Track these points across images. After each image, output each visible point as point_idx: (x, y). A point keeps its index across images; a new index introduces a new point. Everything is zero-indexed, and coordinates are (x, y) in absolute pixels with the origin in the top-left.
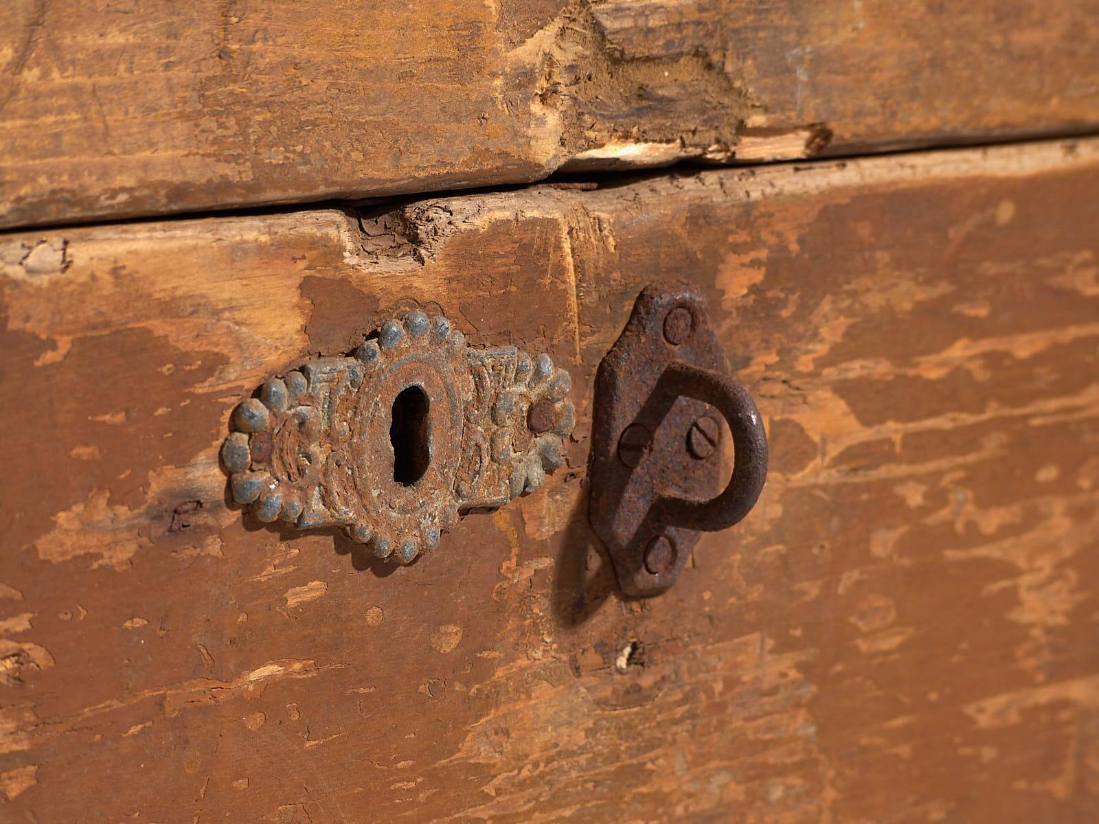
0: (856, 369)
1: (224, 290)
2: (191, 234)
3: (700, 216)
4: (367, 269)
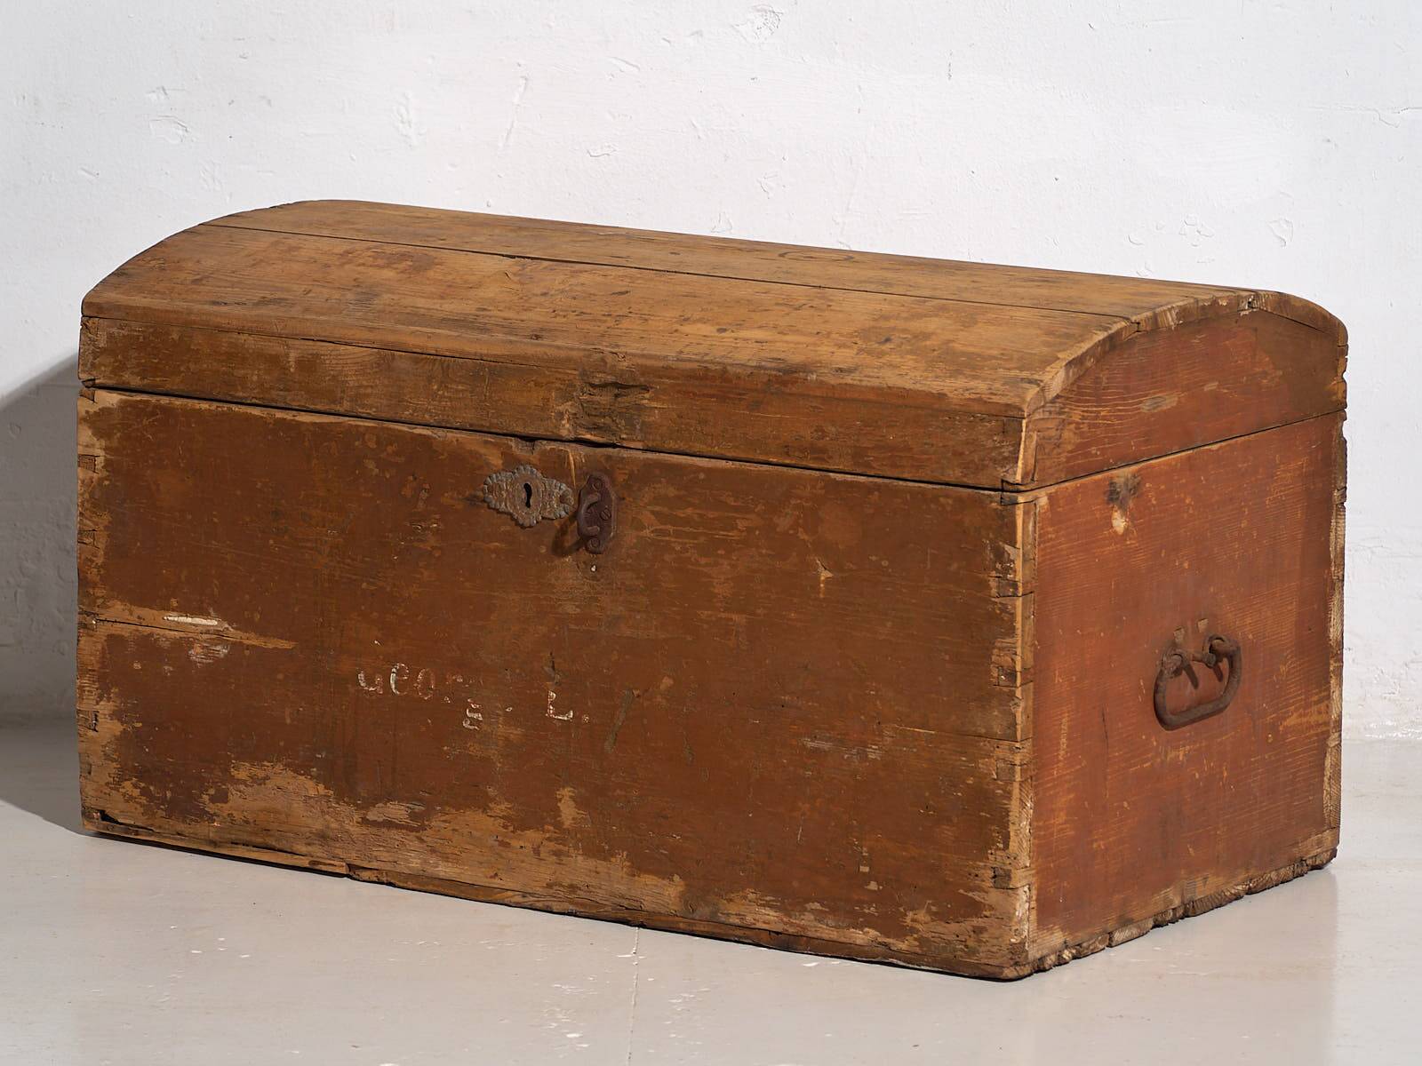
0: (657, 508)
1: (483, 451)
2: (477, 436)
3: (609, 458)
4: (518, 452)
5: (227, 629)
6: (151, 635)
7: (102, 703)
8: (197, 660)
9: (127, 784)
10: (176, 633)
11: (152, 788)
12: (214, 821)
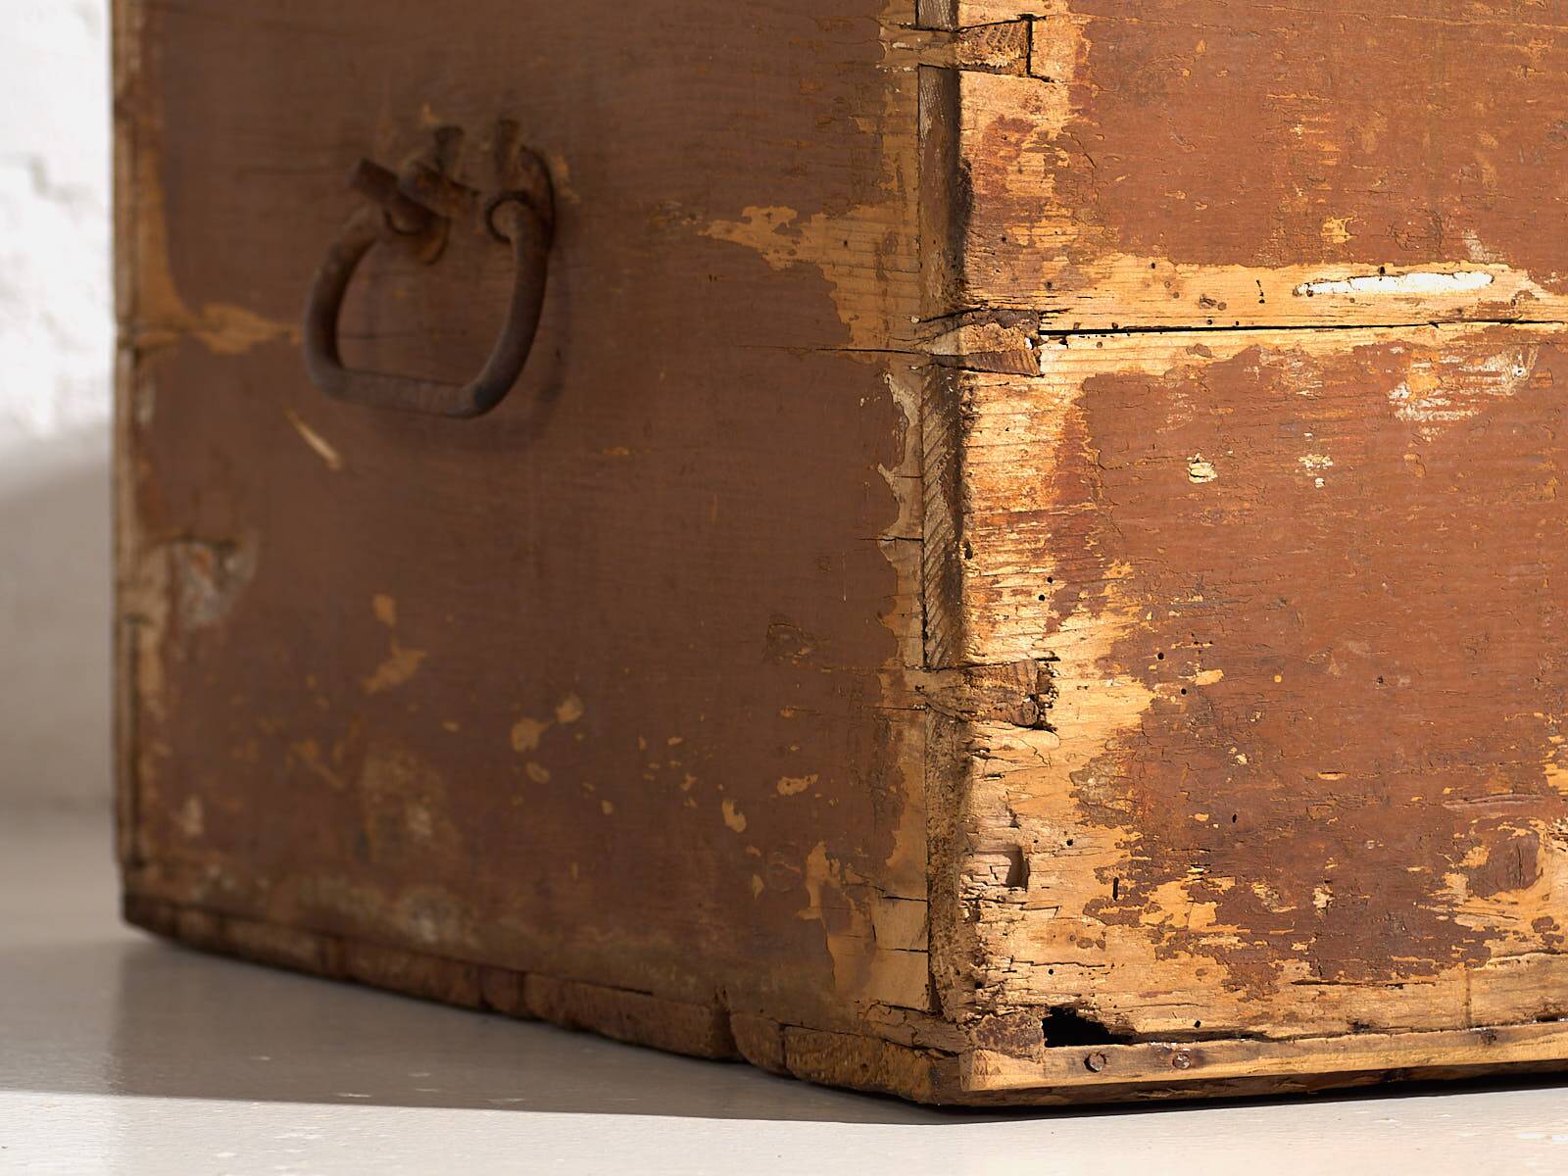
5: (1528, 295)
6: (1250, 355)
7: (1070, 623)
8: (1421, 417)
9: (1170, 896)
10: (1340, 334)
11: (1260, 889)
12: (1483, 955)
